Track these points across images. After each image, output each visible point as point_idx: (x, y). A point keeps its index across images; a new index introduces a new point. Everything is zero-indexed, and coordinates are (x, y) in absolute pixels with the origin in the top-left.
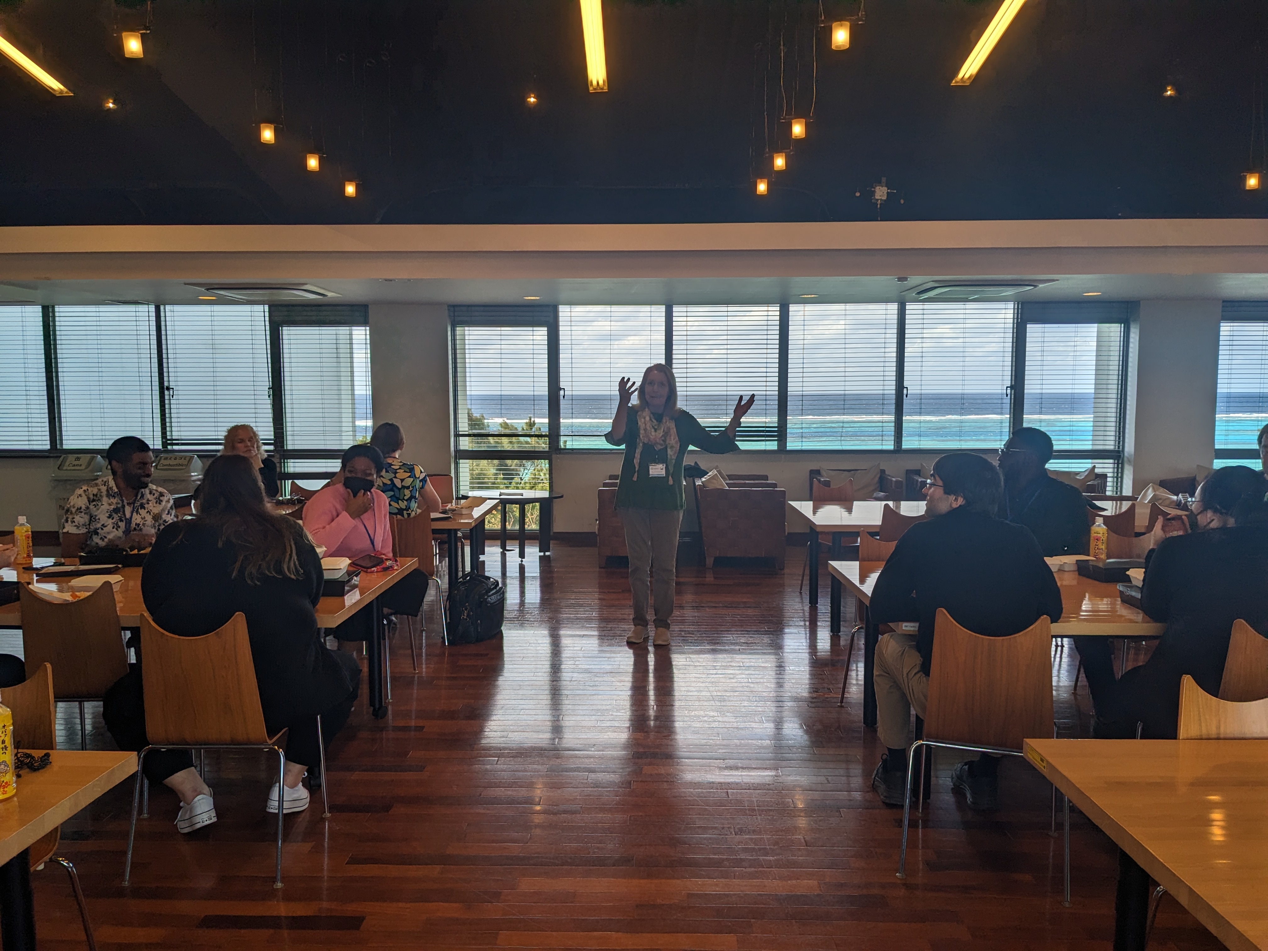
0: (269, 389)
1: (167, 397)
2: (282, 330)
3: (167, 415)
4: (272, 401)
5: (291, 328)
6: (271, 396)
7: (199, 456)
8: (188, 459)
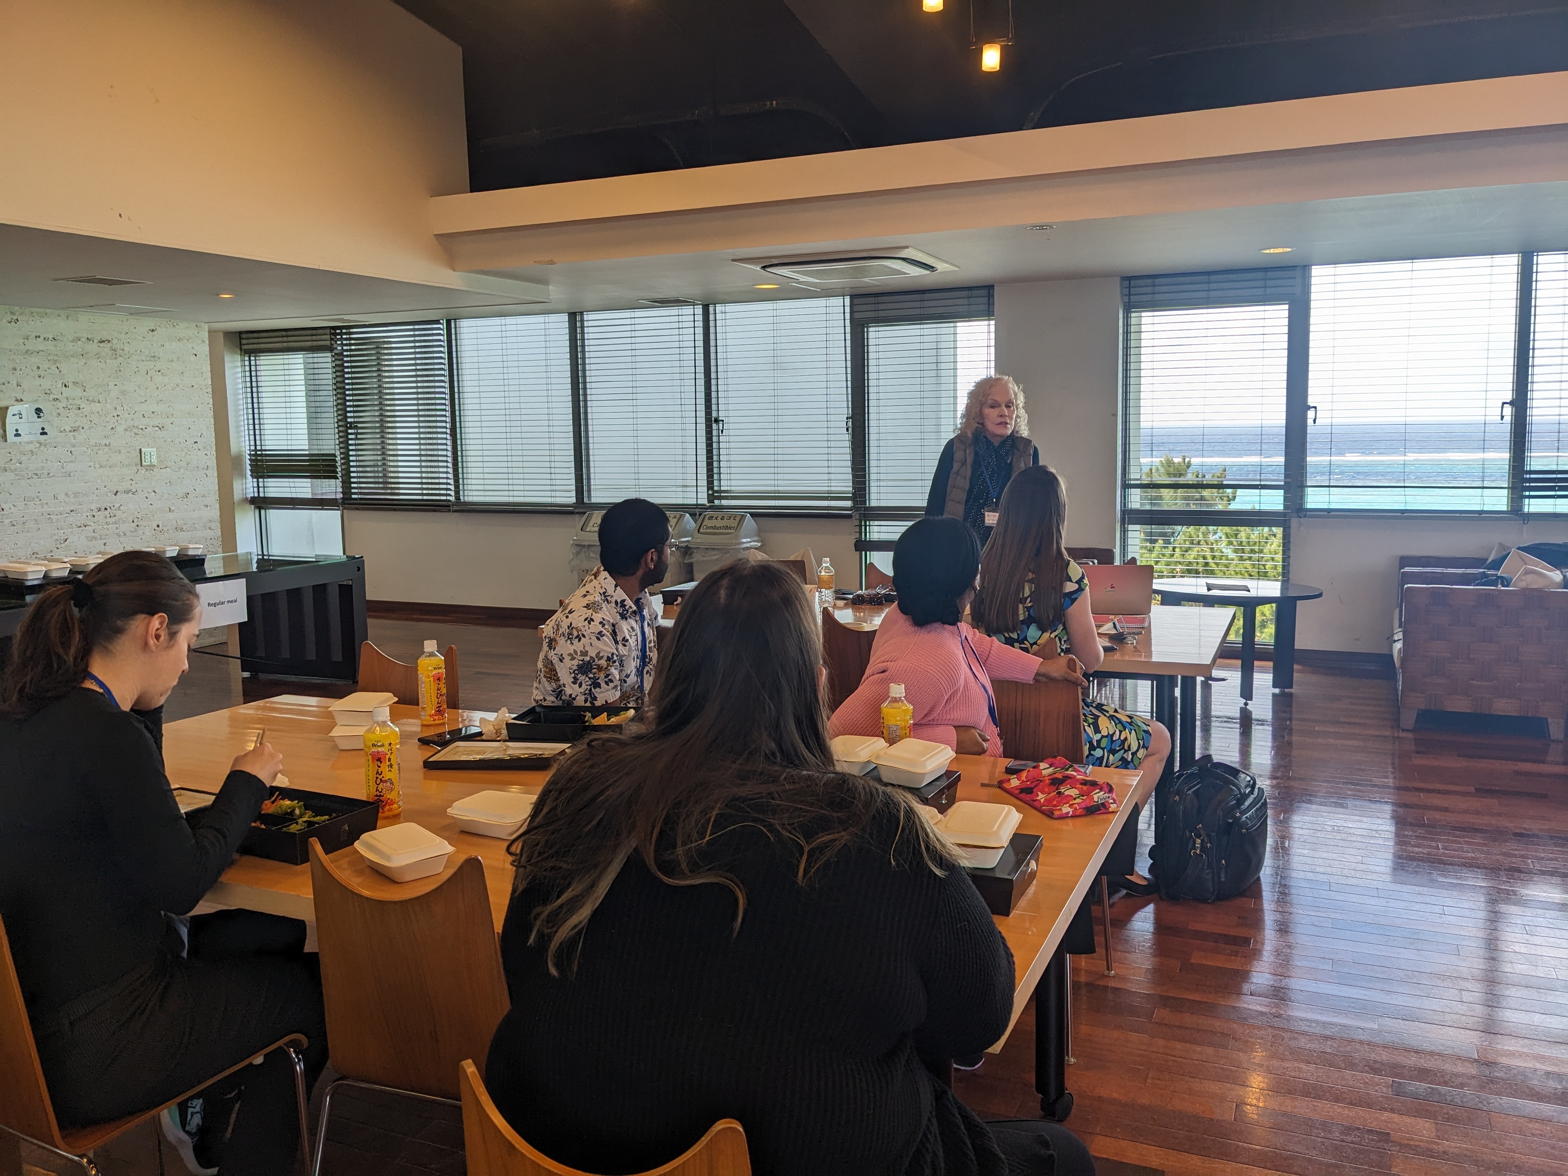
0: (847, 418)
1: (715, 433)
2: (868, 332)
3: (715, 458)
4: (850, 436)
5: (880, 329)
6: (850, 430)
7: (752, 515)
8: (738, 519)
